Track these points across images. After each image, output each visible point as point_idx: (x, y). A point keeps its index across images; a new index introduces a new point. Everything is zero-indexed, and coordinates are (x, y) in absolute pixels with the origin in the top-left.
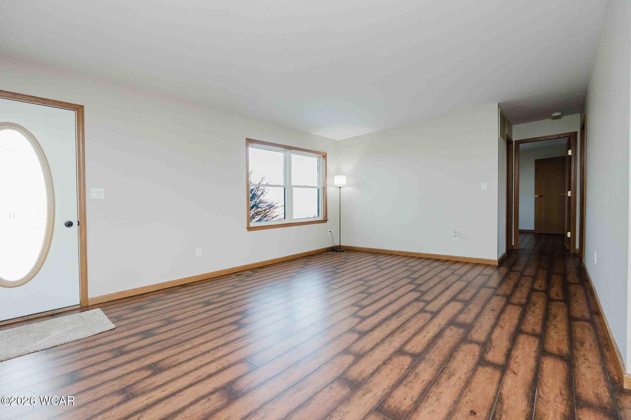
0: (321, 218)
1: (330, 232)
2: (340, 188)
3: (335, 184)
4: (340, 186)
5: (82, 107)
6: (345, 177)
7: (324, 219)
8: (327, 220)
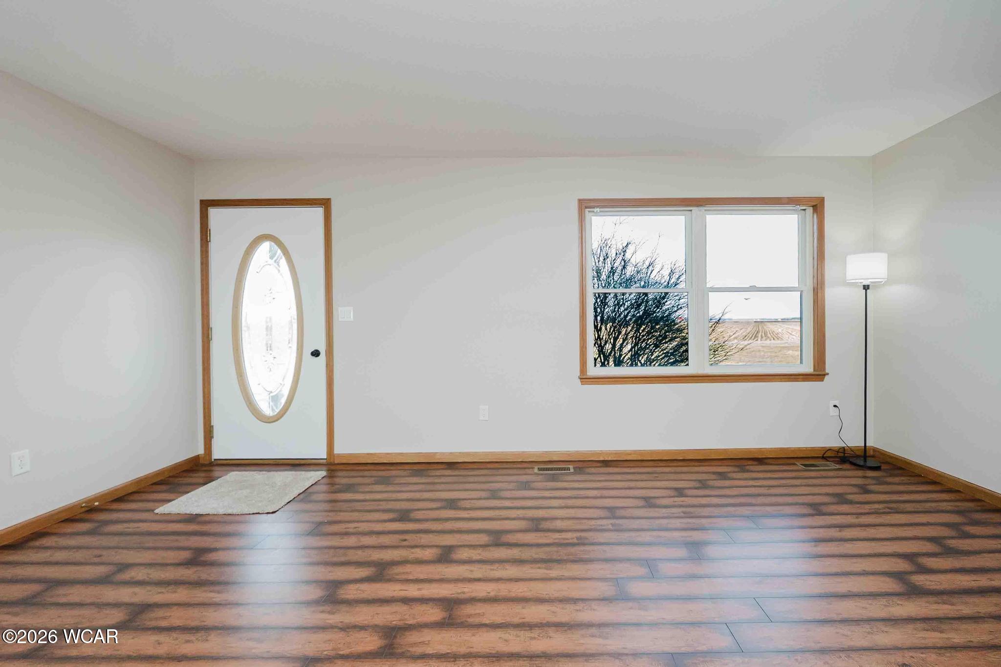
0: (808, 367)
1: (835, 406)
2: (866, 288)
3: (847, 279)
4: (866, 283)
5: (329, 200)
6: (883, 257)
7: (814, 371)
8: (824, 375)
